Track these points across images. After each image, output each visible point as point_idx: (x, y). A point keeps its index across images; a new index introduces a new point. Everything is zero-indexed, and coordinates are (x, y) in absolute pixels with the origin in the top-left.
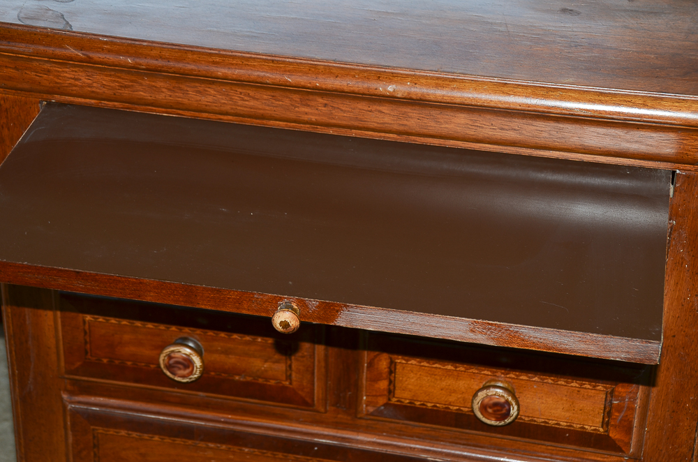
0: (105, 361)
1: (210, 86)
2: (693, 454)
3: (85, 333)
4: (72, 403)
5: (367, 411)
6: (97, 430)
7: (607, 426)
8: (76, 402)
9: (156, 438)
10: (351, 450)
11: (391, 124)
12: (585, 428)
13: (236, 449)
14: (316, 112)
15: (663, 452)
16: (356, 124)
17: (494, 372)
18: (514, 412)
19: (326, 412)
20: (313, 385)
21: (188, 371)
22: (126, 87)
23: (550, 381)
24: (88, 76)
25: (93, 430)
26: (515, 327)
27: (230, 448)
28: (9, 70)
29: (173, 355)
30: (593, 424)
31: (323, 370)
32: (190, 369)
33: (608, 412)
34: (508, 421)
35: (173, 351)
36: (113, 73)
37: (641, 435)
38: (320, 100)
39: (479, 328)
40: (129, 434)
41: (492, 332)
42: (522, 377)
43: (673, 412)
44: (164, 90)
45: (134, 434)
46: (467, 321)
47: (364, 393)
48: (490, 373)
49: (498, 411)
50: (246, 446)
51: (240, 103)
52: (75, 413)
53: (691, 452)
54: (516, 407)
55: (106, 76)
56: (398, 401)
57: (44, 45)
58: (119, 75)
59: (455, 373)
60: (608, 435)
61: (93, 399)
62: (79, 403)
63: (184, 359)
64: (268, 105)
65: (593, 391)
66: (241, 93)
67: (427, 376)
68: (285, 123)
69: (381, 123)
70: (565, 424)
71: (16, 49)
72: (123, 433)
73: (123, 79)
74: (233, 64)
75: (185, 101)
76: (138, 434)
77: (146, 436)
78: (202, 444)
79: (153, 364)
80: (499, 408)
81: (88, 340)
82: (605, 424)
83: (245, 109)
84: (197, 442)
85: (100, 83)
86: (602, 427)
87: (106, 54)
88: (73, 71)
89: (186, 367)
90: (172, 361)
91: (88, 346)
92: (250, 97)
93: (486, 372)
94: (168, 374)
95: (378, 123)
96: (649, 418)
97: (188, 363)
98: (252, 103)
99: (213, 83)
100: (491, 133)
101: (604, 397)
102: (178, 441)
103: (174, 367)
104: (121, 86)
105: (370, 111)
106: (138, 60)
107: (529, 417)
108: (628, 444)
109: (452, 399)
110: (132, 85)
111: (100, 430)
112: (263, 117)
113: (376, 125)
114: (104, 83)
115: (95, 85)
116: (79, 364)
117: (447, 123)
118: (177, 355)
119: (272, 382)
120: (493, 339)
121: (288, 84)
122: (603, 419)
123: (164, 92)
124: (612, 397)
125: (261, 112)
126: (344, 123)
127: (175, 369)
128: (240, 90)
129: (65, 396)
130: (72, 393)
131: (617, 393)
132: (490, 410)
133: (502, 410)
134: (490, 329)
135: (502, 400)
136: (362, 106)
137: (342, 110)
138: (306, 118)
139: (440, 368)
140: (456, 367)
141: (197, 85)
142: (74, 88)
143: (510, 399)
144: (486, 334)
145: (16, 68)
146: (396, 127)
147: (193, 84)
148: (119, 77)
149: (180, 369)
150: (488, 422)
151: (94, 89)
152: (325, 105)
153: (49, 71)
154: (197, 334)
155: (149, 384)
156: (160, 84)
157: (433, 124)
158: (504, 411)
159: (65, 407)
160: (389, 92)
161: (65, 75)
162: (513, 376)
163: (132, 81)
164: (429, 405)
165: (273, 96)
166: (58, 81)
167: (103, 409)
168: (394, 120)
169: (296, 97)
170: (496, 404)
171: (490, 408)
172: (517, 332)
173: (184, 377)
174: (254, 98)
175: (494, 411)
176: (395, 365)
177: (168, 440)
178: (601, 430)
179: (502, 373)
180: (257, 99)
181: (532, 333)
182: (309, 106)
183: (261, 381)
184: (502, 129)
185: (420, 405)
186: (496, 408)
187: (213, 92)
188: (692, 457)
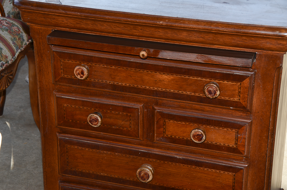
0: (71, 121)
1: (105, 23)
2: (267, 156)
3: (64, 110)
4: (60, 136)
5: (156, 139)
6: (68, 146)
7: (237, 145)
8: (61, 136)
9: (87, 149)
10: (151, 153)
11: (162, 36)
12: (229, 145)
13: (113, 153)
14: (138, 32)
15: (257, 155)
16: (151, 36)
17: (198, 125)
18: (204, 138)
19: (143, 140)
20: (139, 130)
21: (96, 123)
22: (78, 23)
23: (217, 128)
24: (66, 20)
25: (66, 146)
26: (210, 56)
27: (111, 153)
28: (42, 18)
29: (92, 117)
30: (232, 144)
31: (142, 124)
32: (97, 122)
33: (237, 139)
34: (202, 141)
35: (92, 116)
36: (74, 19)
37: (248, 149)
38: (140, 28)
39: (199, 57)
40: (78, 148)
41: (203, 58)
42: (207, 127)
43: (259, 140)
44: (90, 24)
45: (80, 148)
46: (196, 55)
47: (155, 133)
48: (197, 125)
49: (199, 137)
50: (116, 152)
51: (114, 29)
52: (60, 140)
53: (266, 155)
54: (205, 136)
55: (72, 20)
56: (166, 136)
57: (53, 9)
58: (76, 19)
59: (185, 125)
60: (237, 148)
61: (66, 135)
62: (62, 136)
63: (96, 119)
64: (123, 30)
65: (232, 132)
66: (114, 25)
67: (176, 127)
68: (129, 36)
69: (159, 36)
70: (223, 144)
71: (44, 10)
72: (76, 147)
73: (77, 21)
74: (111, 15)
75: (97, 28)
76: (81, 148)
77: (83, 148)
78: (102, 152)
79: (86, 122)
80: (199, 136)
81: (65, 113)
82: (236, 144)
83: (116, 31)
84: (101, 151)
85: (70, 22)
86: (235, 145)
87: (72, 12)
88: (62, 18)
89: (96, 121)
90: (91, 119)
91: (65, 115)
92: (117, 27)
93: (196, 125)
94: (90, 124)
95: (158, 35)
96: (252, 143)
97: (97, 120)
98: (118, 29)
99: (105, 22)
100: (194, 39)
101: (235, 134)
102: (94, 150)
103: (92, 121)
104: (77, 23)
105: (156, 31)
106: (81, 14)
107: (210, 141)
108: (244, 151)
109: (185, 135)
110: (80, 23)
111: (69, 146)
112: (121, 34)
113: (157, 36)
114: (71, 22)
115: (68, 23)
116: (62, 122)
117: (180, 35)
118: (93, 117)
119: (125, 129)
120: (203, 60)
121: (128, 21)
122: (235, 142)
123: (90, 25)
124: (238, 134)
125: (121, 32)
126: (147, 35)
127: (92, 122)
128: (114, 24)
129: (57, 134)
130: (60, 133)
131: (239, 133)
132: (196, 137)
133: (200, 137)
134: (202, 57)
135: (200, 133)
136: (153, 29)
137: (147, 31)
138: (135, 34)
139: (180, 123)
140: (186, 123)
141: (100, 22)
142: (62, 24)
143: (203, 133)
144: (201, 59)
145: (44, 18)
146: (164, 37)
147: (99, 22)
148: (76, 20)
149: (94, 122)
150: (196, 142)
151: (68, 25)
152: (141, 29)
153: (54, 18)
154: (100, 111)
155: (85, 129)
156: (89, 22)
157: (176, 35)
158: (201, 138)
159: (57, 138)
160: (161, 23)
161: (59, 20)
162: (205, 126)
163: (80, 22)
164: (177, 137)
165: (124, 26)
166: (57, 22)
167: (70, 138)
168: (163, 34)
169: (132, 26)
170: (198, 135)
171: (196, 136)
172: (210, 58)
173: (95, 125)
174: (118, 27)
175: (197, 137)
176: (166, 122)
177: (91, 150)
178: (235, 146)
179: (201, 125)
180: (119, 27)
181: (215, 58)
182: (136, 29)
183: (121, 128)
184: (198, 37)
185: (174, 137)
186: (198, 136)
187: (105, 25)
188: (266, 157)
